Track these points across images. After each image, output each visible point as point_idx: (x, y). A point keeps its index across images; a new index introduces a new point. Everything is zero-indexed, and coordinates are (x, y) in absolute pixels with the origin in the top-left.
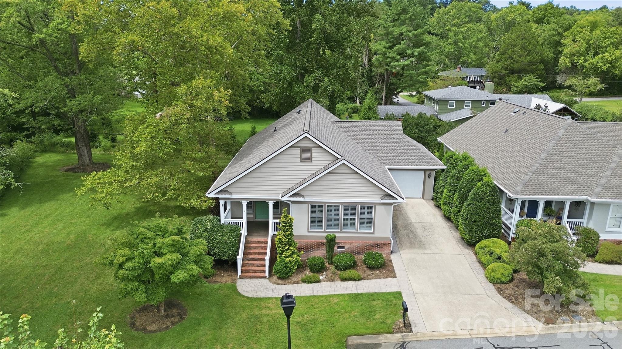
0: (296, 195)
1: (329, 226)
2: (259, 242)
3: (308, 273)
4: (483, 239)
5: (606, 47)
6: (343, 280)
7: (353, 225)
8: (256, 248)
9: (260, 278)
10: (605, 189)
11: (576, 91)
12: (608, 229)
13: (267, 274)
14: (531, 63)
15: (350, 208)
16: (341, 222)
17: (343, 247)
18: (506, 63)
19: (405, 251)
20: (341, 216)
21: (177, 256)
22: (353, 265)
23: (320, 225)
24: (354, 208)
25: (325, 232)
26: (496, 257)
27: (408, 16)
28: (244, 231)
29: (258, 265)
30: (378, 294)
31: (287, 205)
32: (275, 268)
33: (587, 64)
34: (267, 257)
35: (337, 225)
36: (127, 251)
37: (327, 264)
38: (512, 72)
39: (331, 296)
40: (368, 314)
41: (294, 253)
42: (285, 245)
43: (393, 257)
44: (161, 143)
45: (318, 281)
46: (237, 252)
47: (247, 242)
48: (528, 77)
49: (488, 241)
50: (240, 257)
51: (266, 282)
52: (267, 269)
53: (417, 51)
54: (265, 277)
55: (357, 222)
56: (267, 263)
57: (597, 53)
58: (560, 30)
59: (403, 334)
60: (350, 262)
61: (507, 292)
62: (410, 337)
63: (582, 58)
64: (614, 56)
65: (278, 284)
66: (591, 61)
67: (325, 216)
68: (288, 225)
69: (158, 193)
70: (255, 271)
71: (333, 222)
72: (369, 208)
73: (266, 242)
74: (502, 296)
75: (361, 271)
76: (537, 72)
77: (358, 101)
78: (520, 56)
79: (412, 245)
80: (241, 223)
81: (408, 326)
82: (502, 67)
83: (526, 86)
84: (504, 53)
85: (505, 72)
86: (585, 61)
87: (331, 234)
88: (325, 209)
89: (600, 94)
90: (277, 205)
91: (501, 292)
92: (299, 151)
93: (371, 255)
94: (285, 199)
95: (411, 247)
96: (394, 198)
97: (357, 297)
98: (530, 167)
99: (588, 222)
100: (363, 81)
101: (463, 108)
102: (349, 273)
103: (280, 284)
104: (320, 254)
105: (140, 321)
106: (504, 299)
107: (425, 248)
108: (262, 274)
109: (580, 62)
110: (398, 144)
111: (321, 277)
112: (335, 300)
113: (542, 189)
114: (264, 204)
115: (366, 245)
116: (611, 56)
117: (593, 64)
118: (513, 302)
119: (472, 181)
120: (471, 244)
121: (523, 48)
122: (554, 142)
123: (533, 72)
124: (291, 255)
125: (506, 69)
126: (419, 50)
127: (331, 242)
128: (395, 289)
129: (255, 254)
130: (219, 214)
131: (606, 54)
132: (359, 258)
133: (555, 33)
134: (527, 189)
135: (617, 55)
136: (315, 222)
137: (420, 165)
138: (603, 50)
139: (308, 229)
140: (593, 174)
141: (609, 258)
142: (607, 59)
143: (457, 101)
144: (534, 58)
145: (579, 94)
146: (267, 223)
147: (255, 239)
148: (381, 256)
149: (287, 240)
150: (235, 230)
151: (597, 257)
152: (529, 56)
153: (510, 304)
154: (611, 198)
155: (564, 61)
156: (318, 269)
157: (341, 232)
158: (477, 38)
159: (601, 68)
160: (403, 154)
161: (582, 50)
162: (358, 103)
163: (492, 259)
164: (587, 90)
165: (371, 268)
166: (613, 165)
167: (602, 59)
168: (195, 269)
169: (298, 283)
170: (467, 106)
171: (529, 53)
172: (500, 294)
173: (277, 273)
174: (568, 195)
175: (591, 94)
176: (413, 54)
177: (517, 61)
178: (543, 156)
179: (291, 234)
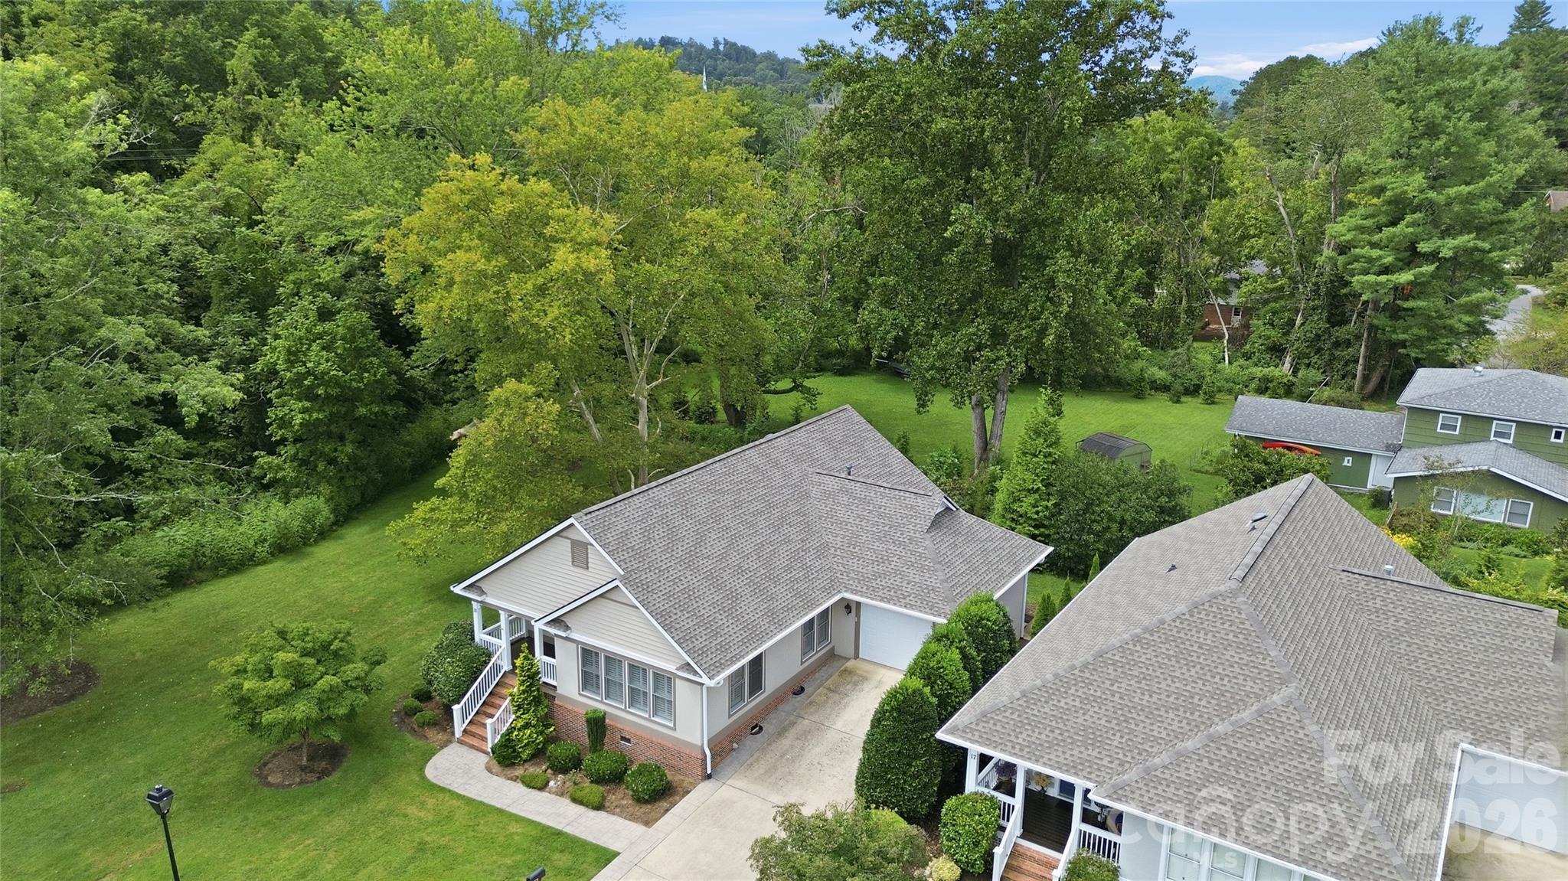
0: (558, 622)
1: (607, 694)
3: (542, 767)
6: (576, 799)
7: (643, 705)
9: (481, 752)
10: (1150, 780)
15: (637, 669)
16: (625, 692)
17: (628, 740)
19: (738, 783)
20: (626, 681)
22: (616, 778)
23: (596, 688)
24: (643, 672)
25: (601, 702)
27: (1439, 143)
30: (584, 845)
35: (618, 696)
43: (702, 787)
45: (542, 788)
47: (500, 684)
51: (481, 761)
54: (484, 753)
55: (650, 701)
60: (619, 770)
67: (602, 673)
68: (525, 674)
70: (482, 738)
71: (612, 689)
72: (665, 680)
80: (500, 649)
88: (602, 662)
92: (569, 546)
93: (642, 770)
94: (540, 626)
95: (757, 779)
96: (696, 673)
100: (1314, 309)
102: (587, 790)
103: (492, 773)
107: (779, 789)
111: (553, 783)
113: (1013, 738)
115: (663, 748)
127: (599, 723)
136: (588, 680)
139: (579, 690)
143: (1465, 416)
157: (625, 710)
160: (897, 573)
169: (515, 780)
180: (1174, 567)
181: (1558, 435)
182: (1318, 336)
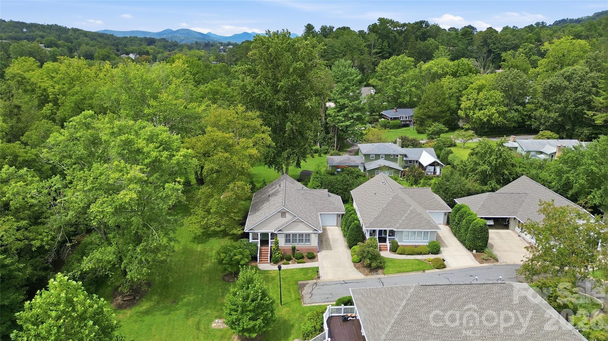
0: (280, 230)
1: (293, 242)
2: (265, 249)
3: (285, 261)
4: (355, 245)
5: (487, 105)
6: (298, 263)
7: (303, 242)
8: (264, 252)
9: (266, 263)
12: (404, 241)
13: (269, 262)
14: (441, 112)
15: (301, 235)
16: (298, 240)
17: (299, 251)
19: (324, 251)
20: (298, 238)
21: (241, 256)
22: (302, 257)
23: (289, 242)
24: (302, 235)
25: (291, 245)
28: (259, 245)
29: (265, 258)
30: (310, 268)
31: (276, 235)
32: (272, 259)
34: (269, 255)
35: (296, 242)
36: (224, 255)
37: (292, 257)
38: (429, 117)
39: (293, 269)
40: (305, 274)
41: (279, 253)
42: (276, 250)
43: (318, 254)
44: (221, 207)
45: (289, 264)
46: (257, 253)
47: (260, 249)
48: (437, 123)
49: (356, 247)
50: (258, 255)
51: (269, 264)
52: (269, 260)
53: (356, 115)
55: (304, 240)
56: (269, 257)
57: (480, 109)
58: (461, 89)
59: (317, 280)
60: (301, 256)
61: (357, 266)
62: (319, 281)
63: (472, 112)
64: (491, 111)
65: (274, 265)
66: (478, 114)
67: (291, 238)
68: (277, 243)
70: (264, 261)
71: (294, 241)
72: (308, 235)
73: (268, 249)
75: (306, 259)
77: (318, 144)
78: (433, 107)
79: (327, 249)
80: (258, 242)
81: (319, 278)
83: (435, 131)
85: (424, 117)
86: (474, 114)
87: (294, 245)
88: (291, 236)
90: (272, 234)
91: (355, 266)
92: (281, 213)
93: (309, 253)
94: (275, 232)
95: (326, 250)
96: (318, 231)
97: (302, 269)
101: (380, 159)
102: (301, 260)
104: (290, 253)
105: (226, 278)
107: (332, 250)
109: (471, 114)
110: (325, 201)
111: (290, 262)
112: (295, 270)
114: (267, 234)
115: (308, 249)
118: (357, 269)
121: (435, 101)
124: (278, 254)
125: (425, 115)
127: (294, 249)
128: (317, 266)
129: (264, 254)
130: (249, 238)
131: (486, 110)
132: (305, 255)
133: (458, 91)
134: (373, 226)
136: (287, 241)
137: (334, 212)
138: (484, 107)
139: (285, 244)
141: (400, 252)
142: (487, 114)
143: (375, 155)
144: (443, 108)
146: (268, 240)
147: (263, 248)
148: (313, 254)
149: (277, 248)
150: (256, 245)
151: (397, 252)
152: (440, 107)
154: (404, 229)
156: (289, 259)
157: (298, 245)
158: (410, 85)
160: (327, 206)
162: (318, 145)
165: (309, 258)
167: (483, 113)
168: (247, 260)
169: (282, 265)
171: (439, 105)
173: (273, 261)
177: (431, 111)
179: (278, 246)
180: (376, 193)
181: (392, 156)
182: (324, 137)
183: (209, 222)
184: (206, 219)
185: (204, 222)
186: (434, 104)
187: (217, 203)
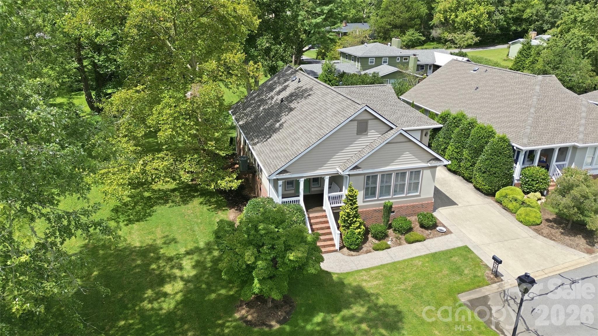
0: (356, 168)
1: (384, 193)
2: (317, 217)
4: (501, 188)
6: (409, 243)
7: (402, 191)
9: (331, 252)
10: (586, 135)
11: (456, 44)
12: (584, 168)
13: (337, 247)
14: (411, 19)
15: (400, 174)
16: (391, 189)
17: (393, 212)
18: (389, 19)
20: (393, 183)
22: (411, 227)
23: (373, 194)
25: (378, 200)
26: (521, 203)
30: (450, 251)
31: (344, 178)
32: (346, 240)
33: (458, 20)
35: (390, 193)
37: (387, 230)
39: (411, 260)
40: (457, 271)
42: (353, 217)
45: (388, 247)
47: (309, 219)
48: (411, 31)
49: (507, 189)
51: (338, 255)
52: (337, 242)
54: (336, 251)
55: (406, 187)
57: (465, 10)
59: (498, 283)
60: (406, 225)
61: (544, 231)
62: (503, 285)
63: (454, 14)
64: (479, 12)
65: (352, 255)
66: (462, 16)
67: (378, 184)
69: (168, 177)
71: (385, 190)
72: (416, 173)
73: (324, 217)
74: (542, 236)
75: (420, 231)
76: (416, 27)
78: (401, 12)
80: (297, 201)
82: (387, 23)
83: (411, 40)
84: (387, 9)
85: (389, 27)
86: (457, 16)
87: (387, 201)
88: (378, 178)
89: (476, 45)
92: (356, 124)
93: (424, 216)
94: (346, 173)
96: (440, 161)
97: (434, 256)
98: (525, 121)
99: (571, 163)
101: (382, 64)
102: (413, 235)
103: (354, 256)
106: (545, 238)
107: (454, 202)
108: (332, 248)
110: (395, 107)
111: (389, 243)
113: (542, 140)
115: (413, 206)
116: (477, 12)
117: (463, 20)
118: (554, 240)
119: (482, 138)
120: (491, 194)
122: (535, 97)
123: (412, 27)
124: (359, 227)
125: (390, 24)
126: (328, 7)
127: (388, 209)
128: (460, 244)
131: (473, 10)
132: (411, 220)
134: (531, 141)
135: (482, 11)
136: (370, 192)
137: (420, 125)
138: (470, 6)
139: (363, 200)
140: (572, 123)
142: (474, 15)
143: (376, 58)
144: (413, 14)
145: (459, 47)
148: (432, 216)
149: (355, 212)
152: (409, 12)
153: (553, 242)
154: (592, 143)
155: (438, 18)
157: (394, 198)
159: (469, 22)
160: (403, 116)
161: (453, 6)
163: (518, 205)
164: (466, 43)
165: (425, 229)
166: (584, 115)
167: (470, 14)
169: (370, 252)
170: (385, 62)
171: (409, 9)
172: (539, 234)
174: (561, 143)
175: (469, 46)
176: (322, 11)
177: (399, 17)
178: (532, 110)
180: (477, 88)
181: (398, 60)
183: (148, 168)
184: (141, 162)
185: (138, 170)
186: (403, 8)
187: (171, 115)
